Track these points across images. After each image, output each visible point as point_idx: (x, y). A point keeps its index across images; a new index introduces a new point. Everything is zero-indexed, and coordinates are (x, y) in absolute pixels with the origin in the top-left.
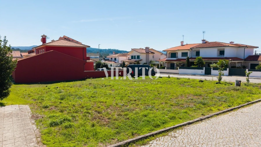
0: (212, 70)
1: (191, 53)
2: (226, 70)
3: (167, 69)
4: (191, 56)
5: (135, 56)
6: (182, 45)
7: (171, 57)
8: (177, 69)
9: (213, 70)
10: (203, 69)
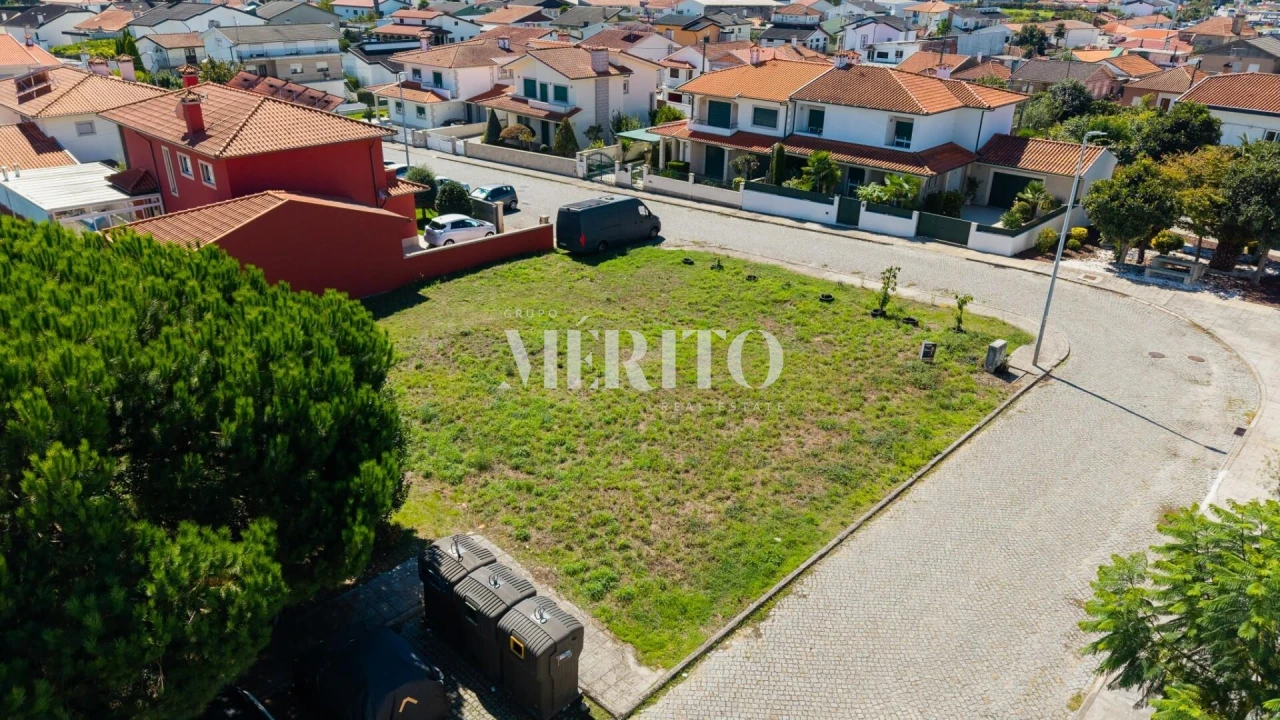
0: (863, 209)
1: (789, 113)
2: (910, 217)
3: (696, 181)
4: (788, 127)
5: (544, 87)
6: (755, 61)
7: (710, 123)
8: (737, 188)
9: (868, 210)
10: (832, 203)
